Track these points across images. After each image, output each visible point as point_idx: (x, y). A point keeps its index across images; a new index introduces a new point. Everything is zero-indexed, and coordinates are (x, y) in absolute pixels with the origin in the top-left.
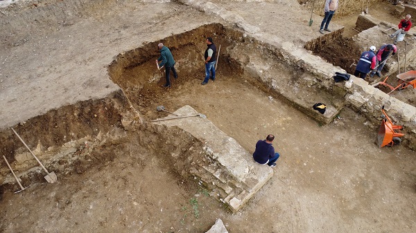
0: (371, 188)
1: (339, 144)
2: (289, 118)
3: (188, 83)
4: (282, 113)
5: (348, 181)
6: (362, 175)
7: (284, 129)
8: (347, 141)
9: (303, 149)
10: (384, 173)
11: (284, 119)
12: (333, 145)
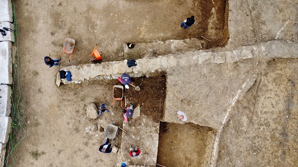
0: (89, 28)
1: (113, 40)
2: (141, 36)
3: (200, 14)
4: (146, 37)
5: (98, 23)
6: (96, 31)
7: (138, 28)
8: (111, 46)
9: (123, 23)
10: (89, 40)
11: (143, 34)
12: (115, 37)
